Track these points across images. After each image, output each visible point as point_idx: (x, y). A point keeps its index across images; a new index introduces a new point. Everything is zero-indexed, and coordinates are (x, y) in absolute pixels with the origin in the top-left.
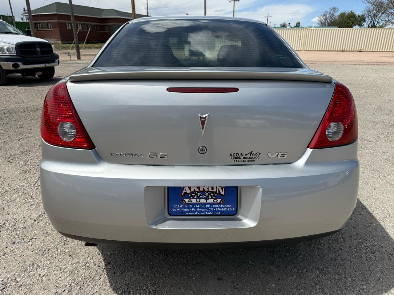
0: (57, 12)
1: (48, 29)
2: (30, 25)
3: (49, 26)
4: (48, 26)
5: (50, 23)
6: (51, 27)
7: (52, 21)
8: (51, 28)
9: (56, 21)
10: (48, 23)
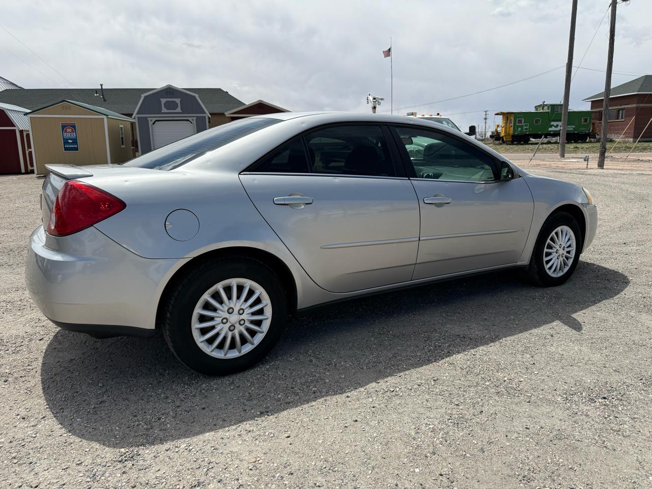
0: (638, 91)
1: (618, 119)
2: (562, 117)
3: (621, 115)
4: (618, 114)
5: (622, 109)
6: (622, 116)
7: (626, 106)
8: (622, 118)
9: (634, 105)
10: (619, 110)
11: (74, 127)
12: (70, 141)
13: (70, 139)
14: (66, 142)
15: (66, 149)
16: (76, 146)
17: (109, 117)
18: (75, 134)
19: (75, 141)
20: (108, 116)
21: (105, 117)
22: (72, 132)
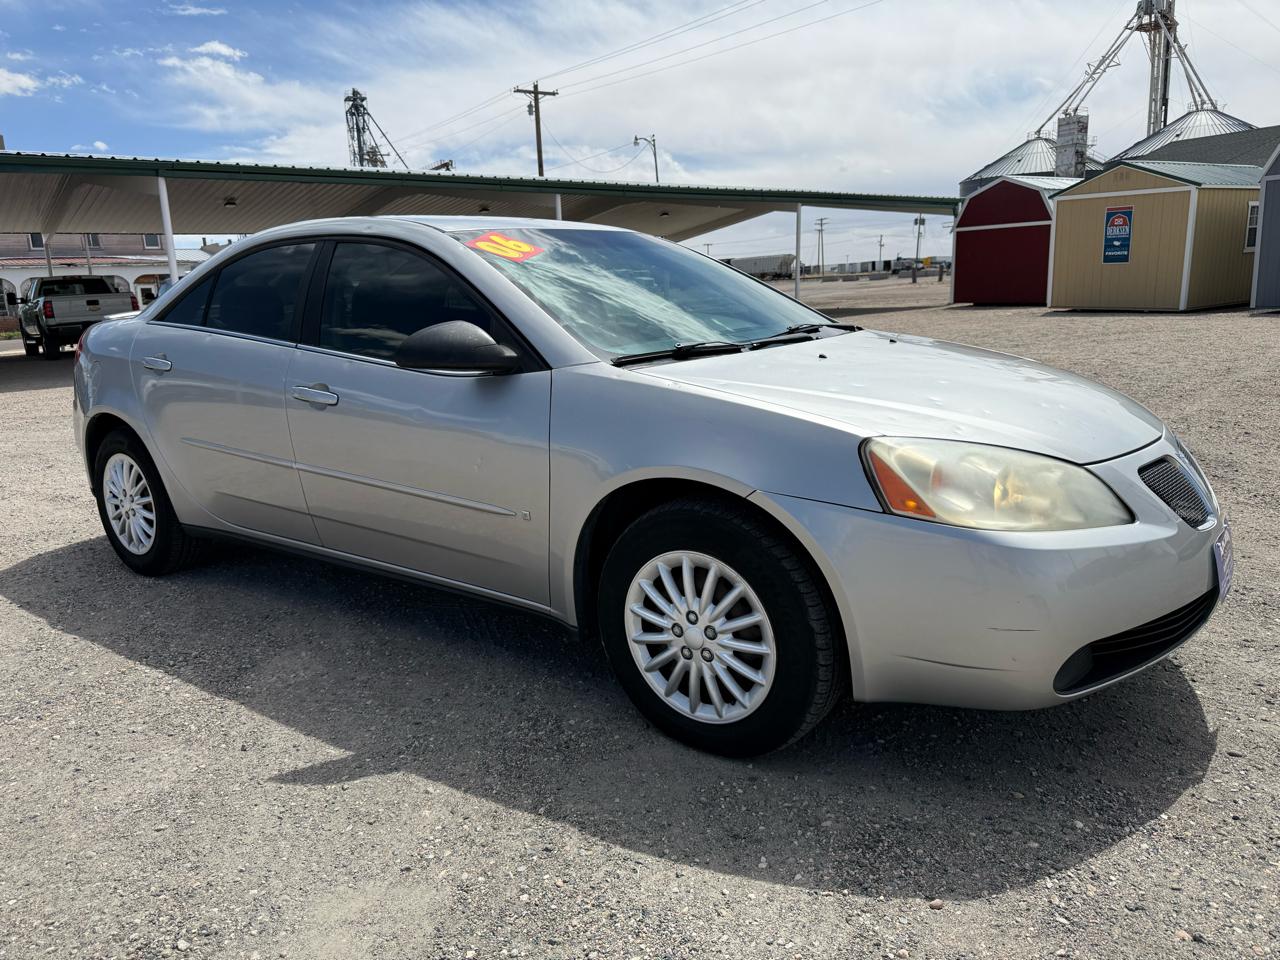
11: (1129, 214)
12: (1117, 243)
13: (1118, 240)
14: (1109, 245)
15: (1107, 259)
16: (1126, 253)
17: (1203, 186)
18: (1127, 228)
19: (1126, 243)
20: (1200, 184)
21: (1193, 188)
22: (1125, 224)
